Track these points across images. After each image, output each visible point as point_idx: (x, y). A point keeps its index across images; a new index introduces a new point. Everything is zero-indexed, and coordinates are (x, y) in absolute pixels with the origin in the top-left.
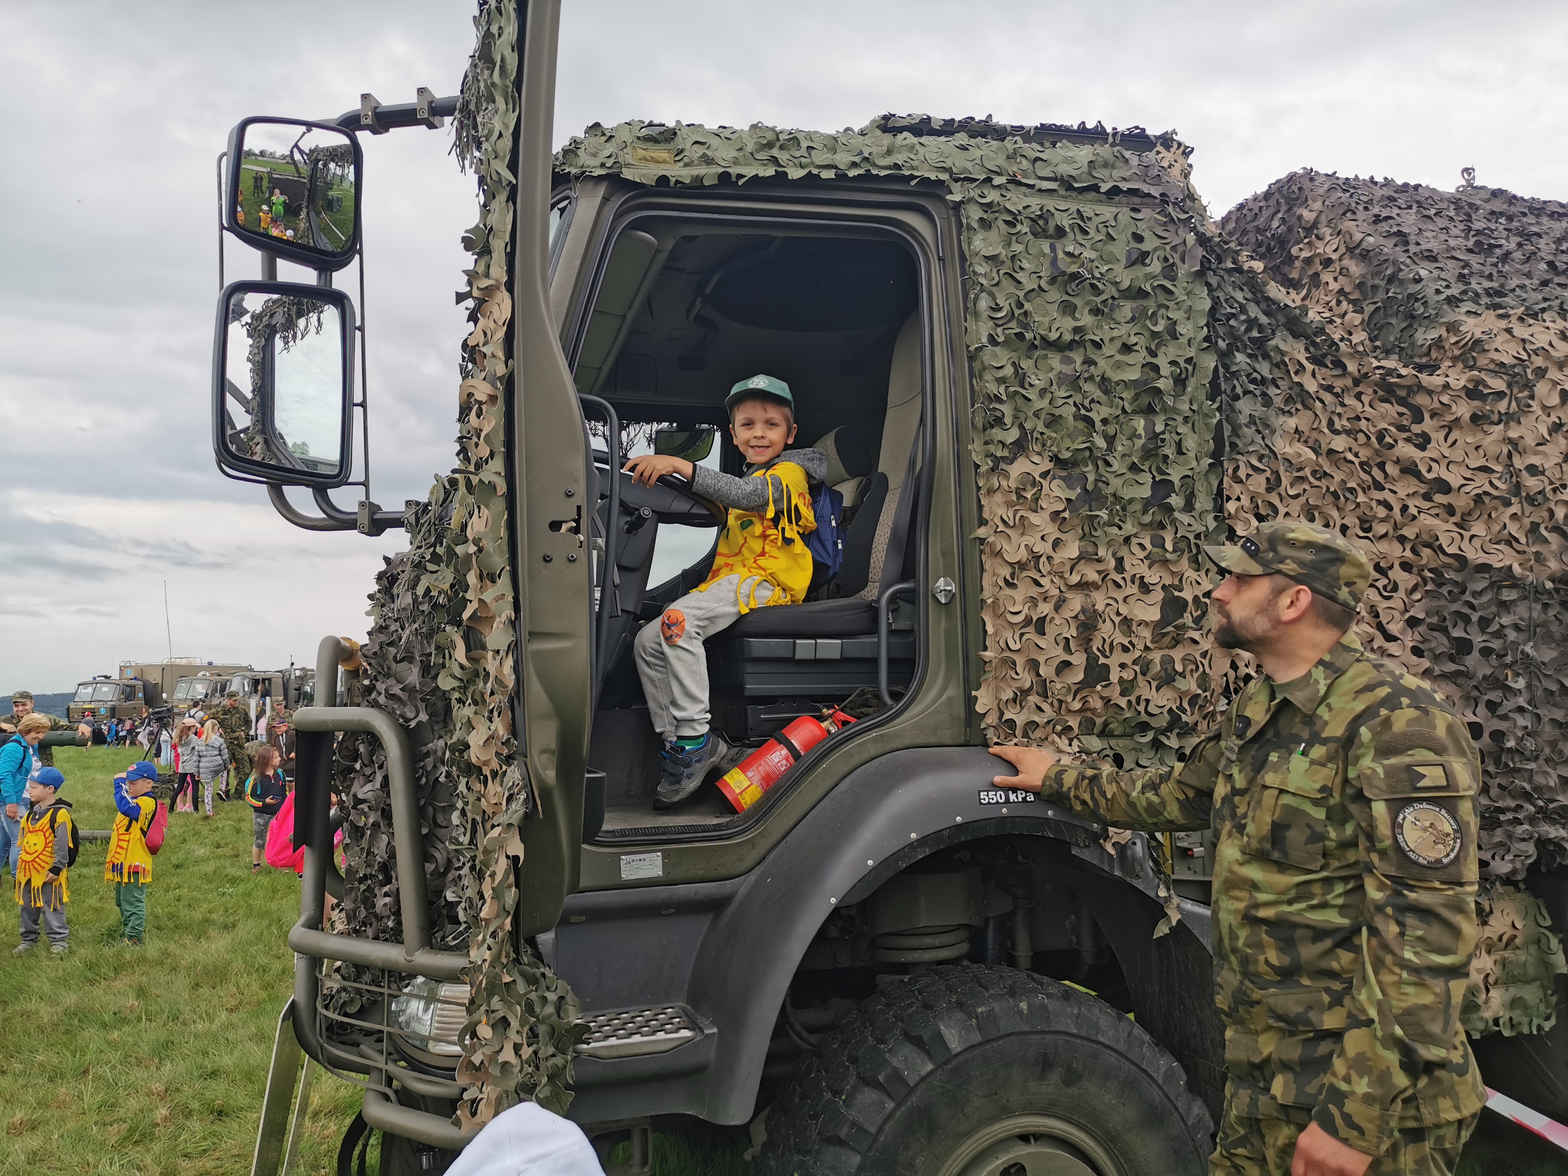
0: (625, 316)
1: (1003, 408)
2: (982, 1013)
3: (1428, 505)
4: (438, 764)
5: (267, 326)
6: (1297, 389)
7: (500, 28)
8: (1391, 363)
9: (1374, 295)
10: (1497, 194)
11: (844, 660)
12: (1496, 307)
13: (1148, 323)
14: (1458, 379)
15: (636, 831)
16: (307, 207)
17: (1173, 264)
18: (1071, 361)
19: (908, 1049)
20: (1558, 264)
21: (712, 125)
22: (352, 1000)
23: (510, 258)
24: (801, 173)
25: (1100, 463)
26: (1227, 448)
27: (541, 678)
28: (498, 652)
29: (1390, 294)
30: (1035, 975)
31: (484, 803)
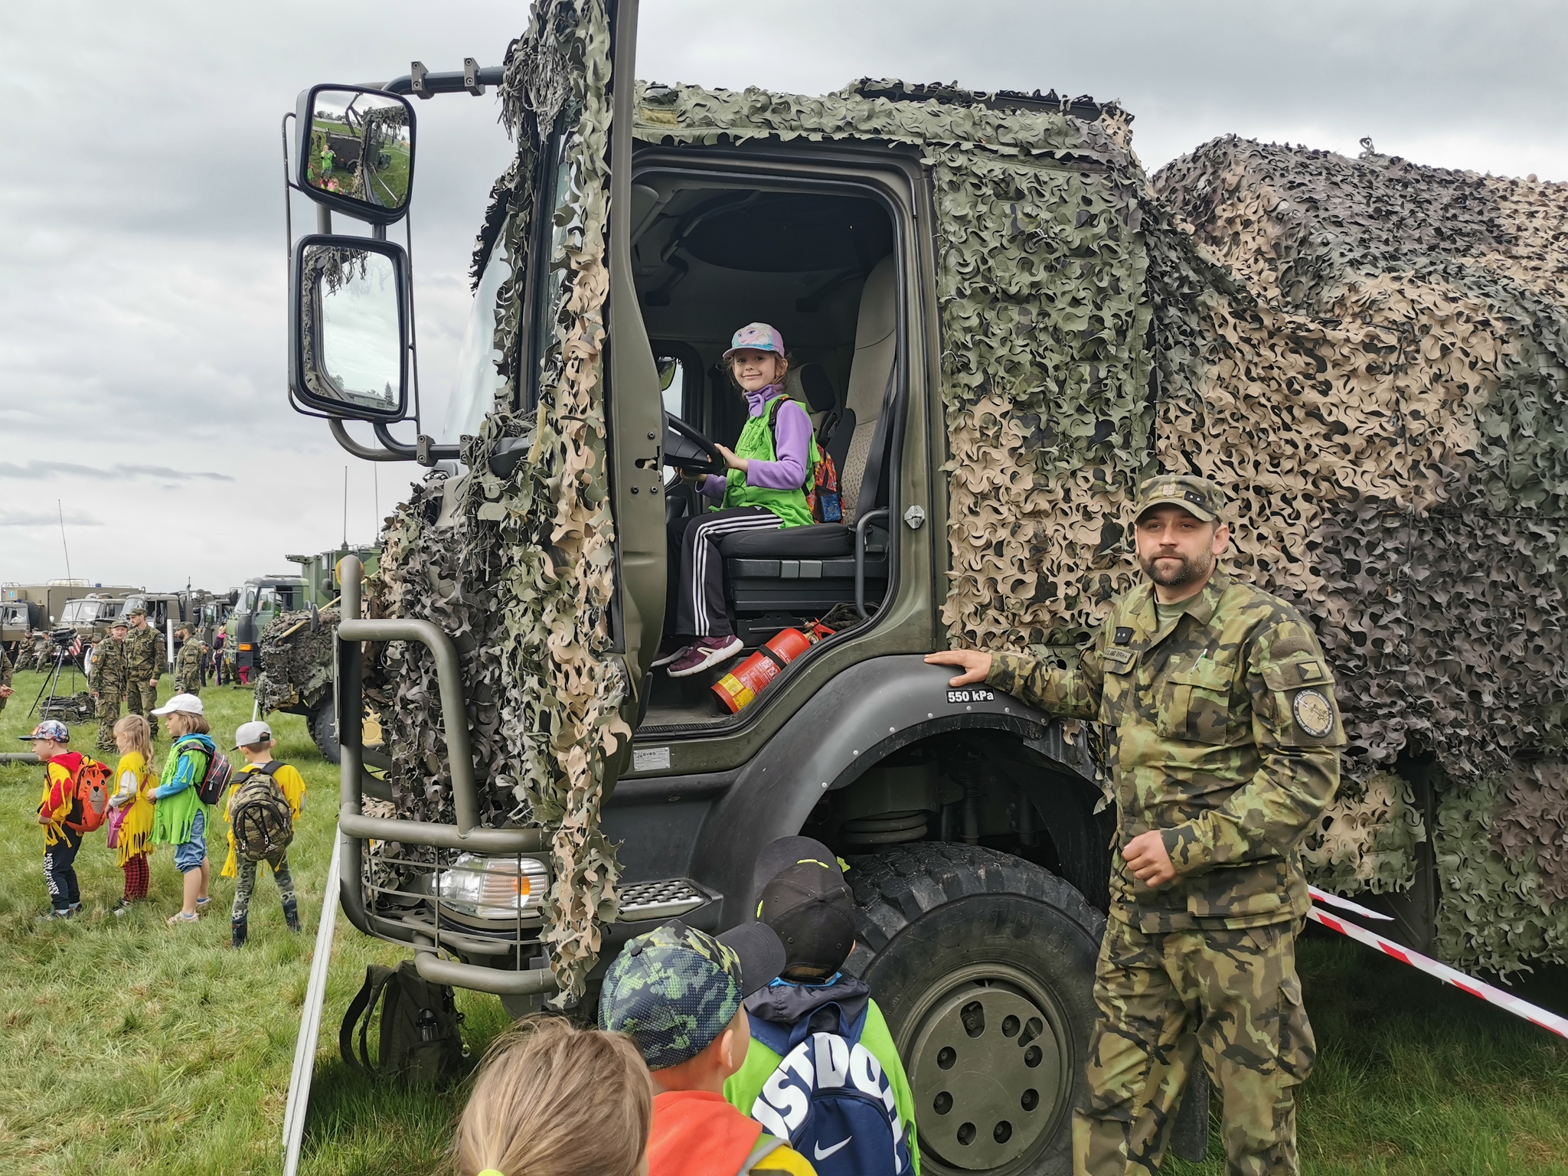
1: (968, 354)
2: (948, 878)
3: (1328, 444)
4: (481, 669)
6: (1220, 341)
8: (1301, 318)
9: (1287, 255)
10: (1395, 161)
11: (824, 579)
12: (1390, 270)
13: (1095, 279)
14: (1356, 332)
15: (657, 728)
16: (362, 165)
17: (1117, 226)
18: (1028, 313)
20: (1444, 230)
21: (709, 87)
22: (390, 881)
23: (607, 237)
24: (792, 135)
25: (1052, 405)
26: (1160, 393)
27: (633, 591)
29: (1301, 255)
30: (987, 849)
31: (561, 695)
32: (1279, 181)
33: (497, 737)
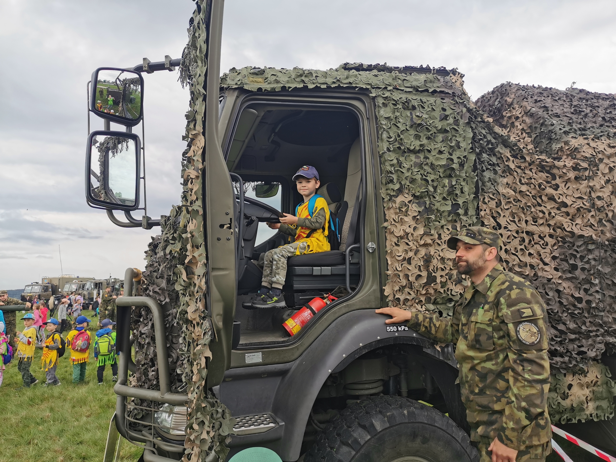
0: (244, 141)
1: (393, 176)
2: (389, 415)
3: (559, 212)
4: (173, 319)
5: (106, 147)
6: (507, 167)
7: (199, 34)
8: (543, 157)
9: (536, 130)
10: (581, 91)
11: (332, 275)
12: (583, 135)
13: (449, 142)
14: (569, 163)
15: (251, 344)
16: (122, 102)
17: (458, 120)
18: (419, 157)
19: (360, 430)
20: (606, 118)
21: (278, 68)
22: (139, 413)
23: (204, 123)
24: (313, 86)
25: (431, 197)
26: (480, 191)
27: (216, 286)
28: (199, 276)
29: (542, 130)
30: (410, 400)
31: (193, 335)
32: (530, 100)
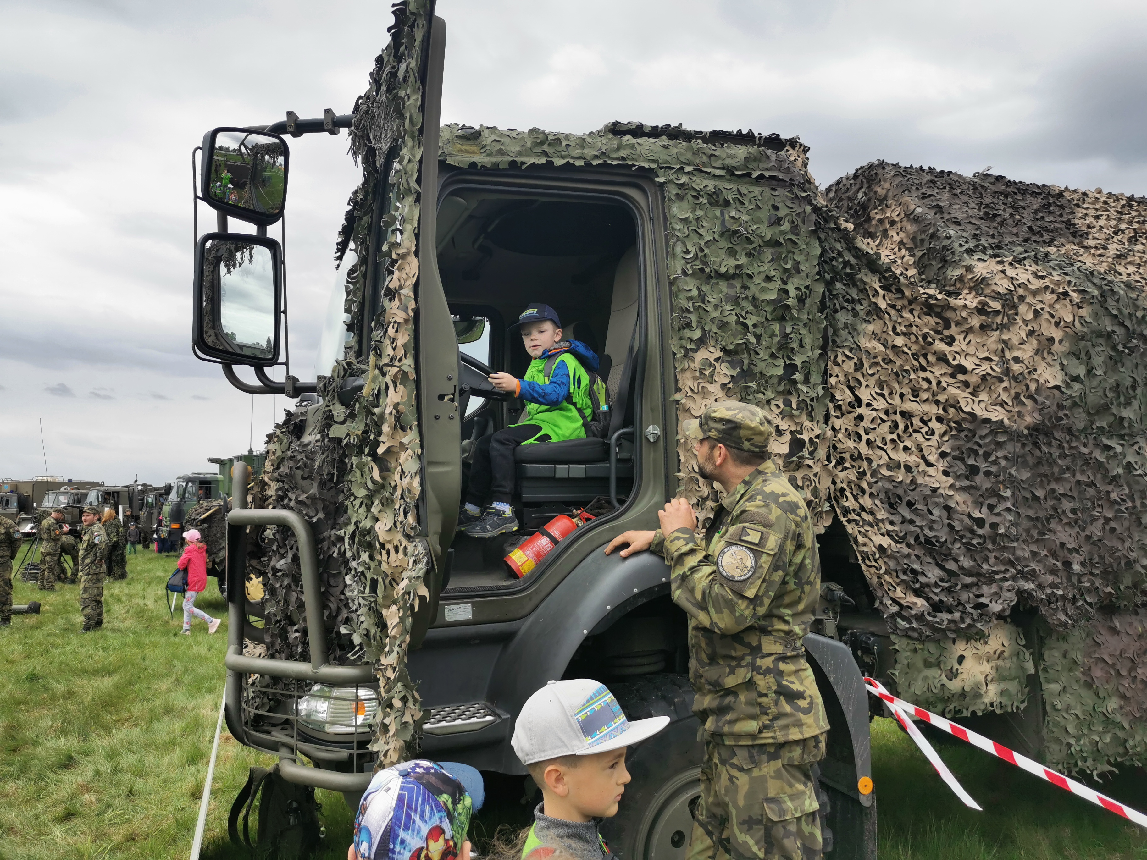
1: (690, 316)
3: (953, 381)
4: (331, 546)
5: (216, 257)
6: (873, 306)
8: (932, 290)
9: (922, 245)
10: (999, 179)
11: (587, 478)
12: (995, 256)
13: (782, 263)
14: (971, 301)
15: (454, 590)
16: (250, 183)
17: (798, 225)
18: (734, 286)
20: (1034, 227)
21: (503, 128)
23: (417, 236)
24: (562, 162)
25: (752, 352)
26: (830, 344)
27: (434, 489)
29: (932, 246)
31: (384, 567)
32: (914, 193)
33: (342, 597)
